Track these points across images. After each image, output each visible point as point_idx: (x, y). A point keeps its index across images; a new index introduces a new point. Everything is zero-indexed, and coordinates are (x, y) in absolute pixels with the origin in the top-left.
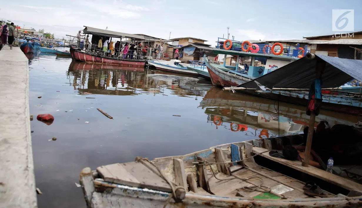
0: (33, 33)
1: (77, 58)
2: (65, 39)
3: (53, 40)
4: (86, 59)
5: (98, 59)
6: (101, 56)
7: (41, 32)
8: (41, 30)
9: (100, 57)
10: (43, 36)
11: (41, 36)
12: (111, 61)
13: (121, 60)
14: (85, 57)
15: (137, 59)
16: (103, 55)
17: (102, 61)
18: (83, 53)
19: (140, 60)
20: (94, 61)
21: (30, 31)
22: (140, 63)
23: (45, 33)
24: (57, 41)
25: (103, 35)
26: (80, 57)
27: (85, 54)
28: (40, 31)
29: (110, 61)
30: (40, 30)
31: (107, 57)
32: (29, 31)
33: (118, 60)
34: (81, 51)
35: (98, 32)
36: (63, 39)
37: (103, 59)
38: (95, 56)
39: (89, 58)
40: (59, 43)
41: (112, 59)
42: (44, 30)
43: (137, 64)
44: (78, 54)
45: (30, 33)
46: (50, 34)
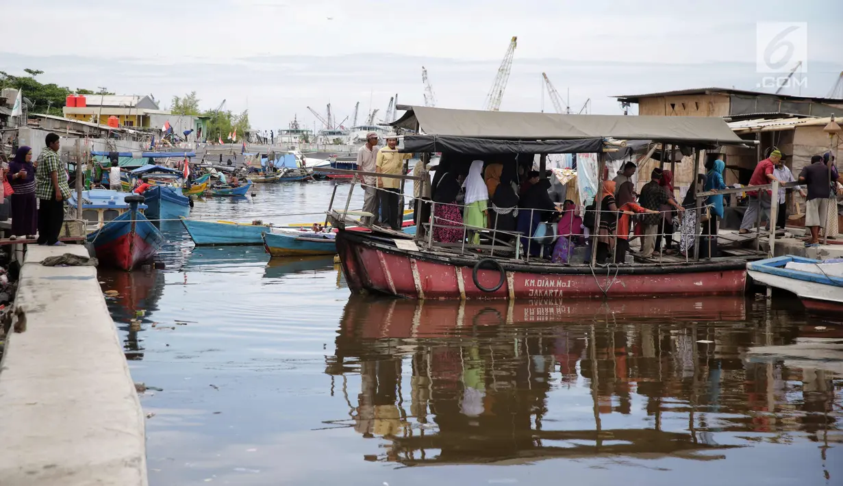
0: (145, 119)
1: (374, 281)
2: (301, 128)
3: (243, 150)
4: (426, 283)
5: (488, 280)
6: (503, 262)
7: (184, 109)
8: (182, 96)
9: (493, 267)
10: (194, 134)
11: (186, 133)
12: (559, 283)
13: (612, 273)
14: (416, 274)
15: (701, 256)
16: (512, 255)
17: (511, 287)
18: (405, 254)
19: (719, 261)
20: (467, 294)
21: (134, 112)
22: (717, 276)
23: (203, 108)
24: (264, 156)
25: (505, 147)
26: (391, 277)
27: (419, 259)
28: (181, 103)
29: (552, 283)
30: (177, 100)
31: (535, 264)
32: (126, 112)
33: (597, 273)
34: (394, 244)
35: (475, 134)
36: (295, 131)
37: (511, 279)
38: (471, 265)
39: (442, 279)
40: (276, 163)
41: (561, 272)
42: (197, 97)
43: (700, 284)
44: (379, 260)
45: (135, 123)
46: (229, 116)
